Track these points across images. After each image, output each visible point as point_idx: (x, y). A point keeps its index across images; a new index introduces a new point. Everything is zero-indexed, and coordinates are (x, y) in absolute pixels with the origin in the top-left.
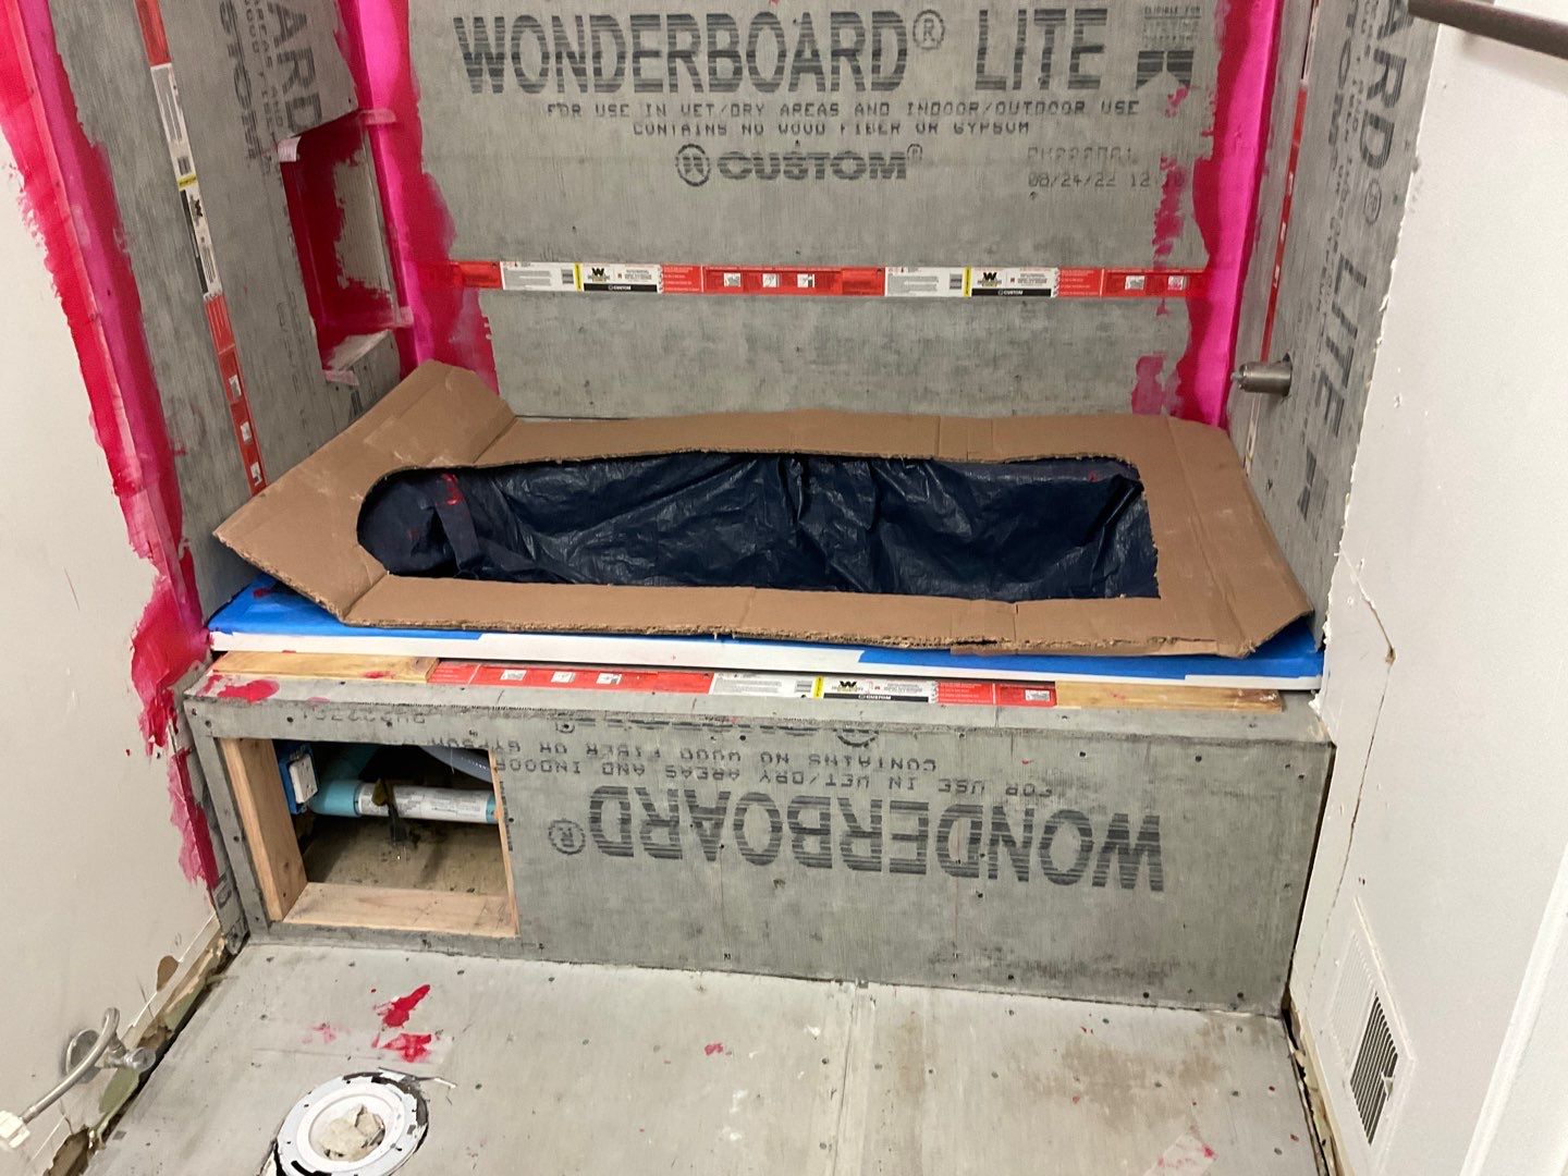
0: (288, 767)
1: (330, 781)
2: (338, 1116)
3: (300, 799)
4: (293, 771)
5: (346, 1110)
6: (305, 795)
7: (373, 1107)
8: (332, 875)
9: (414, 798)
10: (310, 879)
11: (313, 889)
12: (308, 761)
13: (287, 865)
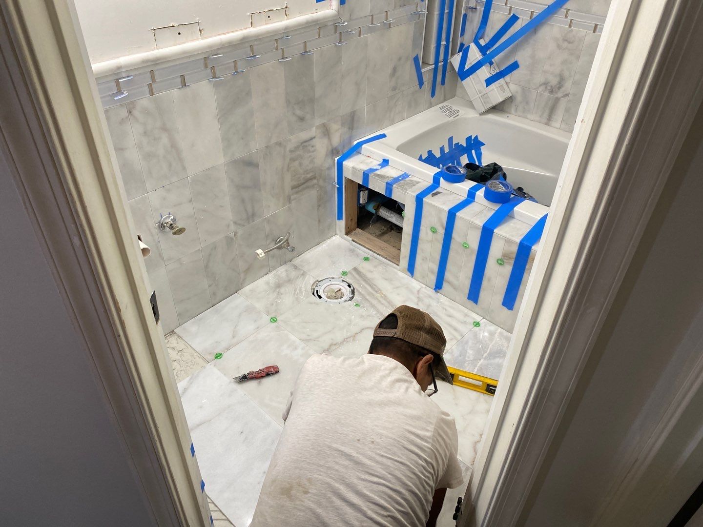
0: (360, 191)
1: (372, 201)
2: (333, 288)
3: (361, 202)
4: (361, 193)
5: (336, 288)
6: (363, 202)
7: (343, 290)
8: (366, 230)
9: (392, 215)
10: (358, 227)
11: (358, 230)
12: (367, 192)
13: (352, 219)
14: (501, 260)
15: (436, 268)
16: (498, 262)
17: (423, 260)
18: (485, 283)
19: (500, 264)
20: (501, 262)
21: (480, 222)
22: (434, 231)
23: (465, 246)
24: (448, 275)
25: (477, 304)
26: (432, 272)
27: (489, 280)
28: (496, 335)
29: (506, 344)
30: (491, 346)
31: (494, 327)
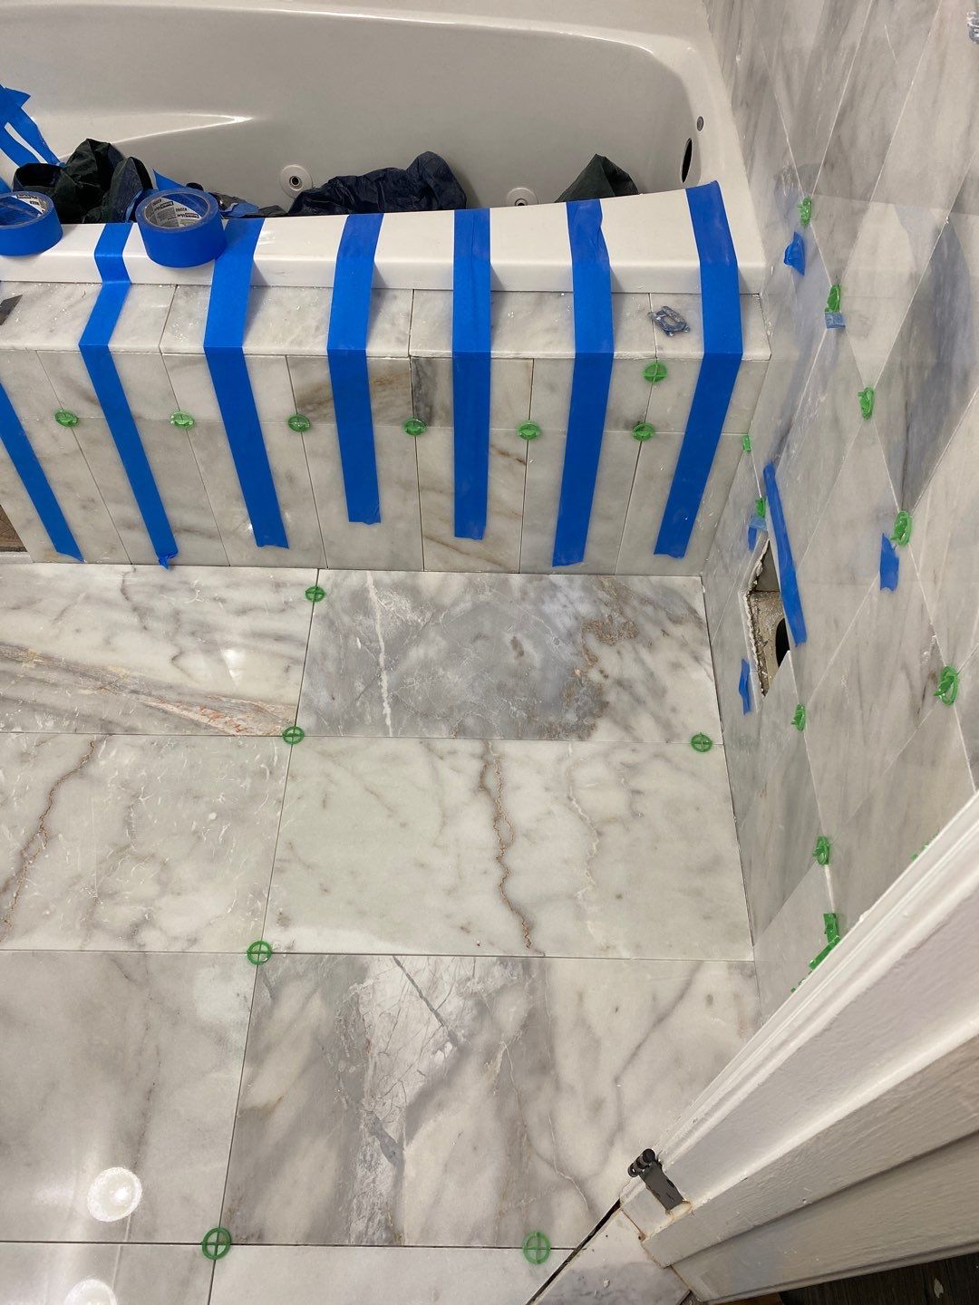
14: (299, 418)
15: (132, 512)
16: (291, 426)
17: (84, 507)
18: (283, 492)
19: (303, 430)
20: (300, 424)
21: (191, 341)
22: (69, 421)
23: (184, 425)
24: (176, 515)
25: (287, 547)
26: (130, 526)
27: (291, 479)
28: (373, 594)
29: (405, 604)
30: (378, 629)
31: (354, 579)
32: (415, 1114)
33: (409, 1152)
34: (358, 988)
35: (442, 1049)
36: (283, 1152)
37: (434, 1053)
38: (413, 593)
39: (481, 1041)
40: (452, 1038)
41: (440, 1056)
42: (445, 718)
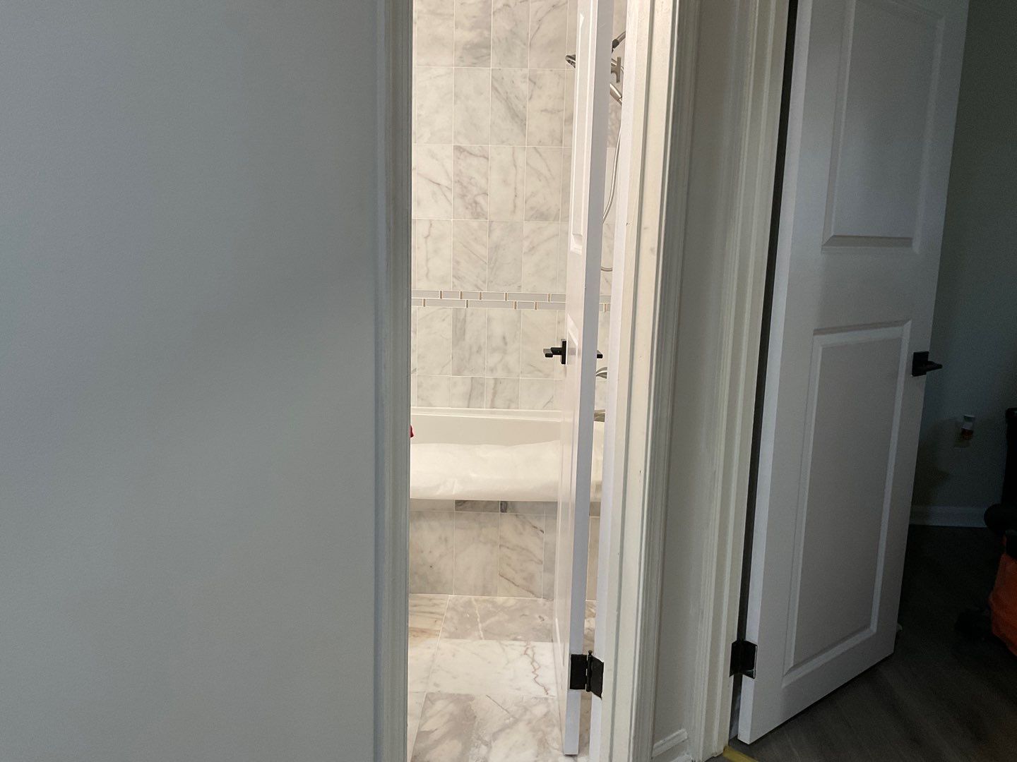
28: (474, 603)
29: (489, 606)
30: (477, 612)
31: (466, 598)
32: (495, 736)
33: (493, 744)
34: (470, 703)
35: (509, 719)
36: (438, 742)
37: (505, 720)
38: (493, 603)
39: (527, 717)
40: (513, 716)
41: (508, 721)
42: (507, 636)
